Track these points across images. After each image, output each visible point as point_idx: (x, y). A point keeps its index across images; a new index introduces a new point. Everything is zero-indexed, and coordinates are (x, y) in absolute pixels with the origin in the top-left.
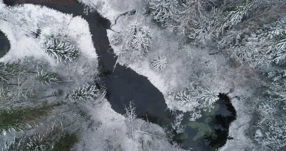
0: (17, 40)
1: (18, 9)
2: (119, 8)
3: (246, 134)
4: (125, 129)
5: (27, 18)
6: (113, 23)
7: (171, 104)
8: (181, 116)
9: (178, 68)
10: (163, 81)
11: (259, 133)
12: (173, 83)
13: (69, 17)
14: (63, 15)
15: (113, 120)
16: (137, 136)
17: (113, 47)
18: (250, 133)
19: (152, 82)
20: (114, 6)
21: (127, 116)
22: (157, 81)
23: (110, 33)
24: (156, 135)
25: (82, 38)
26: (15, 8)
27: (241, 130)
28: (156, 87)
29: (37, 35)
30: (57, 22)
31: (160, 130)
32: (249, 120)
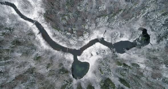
0: (89, 60)
1: (83, 54)
2: (102, 33)
3: (152, 31)
4: (128, 55)
5: (86, 54)
6: (104, 37)
7: (131, 41)
8: (137, 41)
9: (126, 32)
10: (125, 38)
11: (154, 29)
12: (128, 36)
13: (94, 45)
14: (92, 46)
15: (124, 56)
16: (132, 54)
17: (109, 42)
18: (153, 30)
19: (123, 40)
20: (101, 34)
21: (126, 52)
22: (124, 39)
23: (105, 40)
24: (135, 49)
25: (101, 46)
26: (82, 55)
27: (150, 31)
28: (125, 40)
29: (92, 55)
30: (93, 49)
31: (134, 48)
32: (150, 28)
